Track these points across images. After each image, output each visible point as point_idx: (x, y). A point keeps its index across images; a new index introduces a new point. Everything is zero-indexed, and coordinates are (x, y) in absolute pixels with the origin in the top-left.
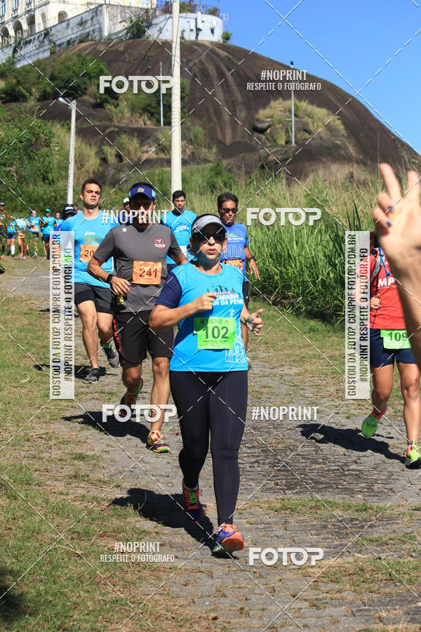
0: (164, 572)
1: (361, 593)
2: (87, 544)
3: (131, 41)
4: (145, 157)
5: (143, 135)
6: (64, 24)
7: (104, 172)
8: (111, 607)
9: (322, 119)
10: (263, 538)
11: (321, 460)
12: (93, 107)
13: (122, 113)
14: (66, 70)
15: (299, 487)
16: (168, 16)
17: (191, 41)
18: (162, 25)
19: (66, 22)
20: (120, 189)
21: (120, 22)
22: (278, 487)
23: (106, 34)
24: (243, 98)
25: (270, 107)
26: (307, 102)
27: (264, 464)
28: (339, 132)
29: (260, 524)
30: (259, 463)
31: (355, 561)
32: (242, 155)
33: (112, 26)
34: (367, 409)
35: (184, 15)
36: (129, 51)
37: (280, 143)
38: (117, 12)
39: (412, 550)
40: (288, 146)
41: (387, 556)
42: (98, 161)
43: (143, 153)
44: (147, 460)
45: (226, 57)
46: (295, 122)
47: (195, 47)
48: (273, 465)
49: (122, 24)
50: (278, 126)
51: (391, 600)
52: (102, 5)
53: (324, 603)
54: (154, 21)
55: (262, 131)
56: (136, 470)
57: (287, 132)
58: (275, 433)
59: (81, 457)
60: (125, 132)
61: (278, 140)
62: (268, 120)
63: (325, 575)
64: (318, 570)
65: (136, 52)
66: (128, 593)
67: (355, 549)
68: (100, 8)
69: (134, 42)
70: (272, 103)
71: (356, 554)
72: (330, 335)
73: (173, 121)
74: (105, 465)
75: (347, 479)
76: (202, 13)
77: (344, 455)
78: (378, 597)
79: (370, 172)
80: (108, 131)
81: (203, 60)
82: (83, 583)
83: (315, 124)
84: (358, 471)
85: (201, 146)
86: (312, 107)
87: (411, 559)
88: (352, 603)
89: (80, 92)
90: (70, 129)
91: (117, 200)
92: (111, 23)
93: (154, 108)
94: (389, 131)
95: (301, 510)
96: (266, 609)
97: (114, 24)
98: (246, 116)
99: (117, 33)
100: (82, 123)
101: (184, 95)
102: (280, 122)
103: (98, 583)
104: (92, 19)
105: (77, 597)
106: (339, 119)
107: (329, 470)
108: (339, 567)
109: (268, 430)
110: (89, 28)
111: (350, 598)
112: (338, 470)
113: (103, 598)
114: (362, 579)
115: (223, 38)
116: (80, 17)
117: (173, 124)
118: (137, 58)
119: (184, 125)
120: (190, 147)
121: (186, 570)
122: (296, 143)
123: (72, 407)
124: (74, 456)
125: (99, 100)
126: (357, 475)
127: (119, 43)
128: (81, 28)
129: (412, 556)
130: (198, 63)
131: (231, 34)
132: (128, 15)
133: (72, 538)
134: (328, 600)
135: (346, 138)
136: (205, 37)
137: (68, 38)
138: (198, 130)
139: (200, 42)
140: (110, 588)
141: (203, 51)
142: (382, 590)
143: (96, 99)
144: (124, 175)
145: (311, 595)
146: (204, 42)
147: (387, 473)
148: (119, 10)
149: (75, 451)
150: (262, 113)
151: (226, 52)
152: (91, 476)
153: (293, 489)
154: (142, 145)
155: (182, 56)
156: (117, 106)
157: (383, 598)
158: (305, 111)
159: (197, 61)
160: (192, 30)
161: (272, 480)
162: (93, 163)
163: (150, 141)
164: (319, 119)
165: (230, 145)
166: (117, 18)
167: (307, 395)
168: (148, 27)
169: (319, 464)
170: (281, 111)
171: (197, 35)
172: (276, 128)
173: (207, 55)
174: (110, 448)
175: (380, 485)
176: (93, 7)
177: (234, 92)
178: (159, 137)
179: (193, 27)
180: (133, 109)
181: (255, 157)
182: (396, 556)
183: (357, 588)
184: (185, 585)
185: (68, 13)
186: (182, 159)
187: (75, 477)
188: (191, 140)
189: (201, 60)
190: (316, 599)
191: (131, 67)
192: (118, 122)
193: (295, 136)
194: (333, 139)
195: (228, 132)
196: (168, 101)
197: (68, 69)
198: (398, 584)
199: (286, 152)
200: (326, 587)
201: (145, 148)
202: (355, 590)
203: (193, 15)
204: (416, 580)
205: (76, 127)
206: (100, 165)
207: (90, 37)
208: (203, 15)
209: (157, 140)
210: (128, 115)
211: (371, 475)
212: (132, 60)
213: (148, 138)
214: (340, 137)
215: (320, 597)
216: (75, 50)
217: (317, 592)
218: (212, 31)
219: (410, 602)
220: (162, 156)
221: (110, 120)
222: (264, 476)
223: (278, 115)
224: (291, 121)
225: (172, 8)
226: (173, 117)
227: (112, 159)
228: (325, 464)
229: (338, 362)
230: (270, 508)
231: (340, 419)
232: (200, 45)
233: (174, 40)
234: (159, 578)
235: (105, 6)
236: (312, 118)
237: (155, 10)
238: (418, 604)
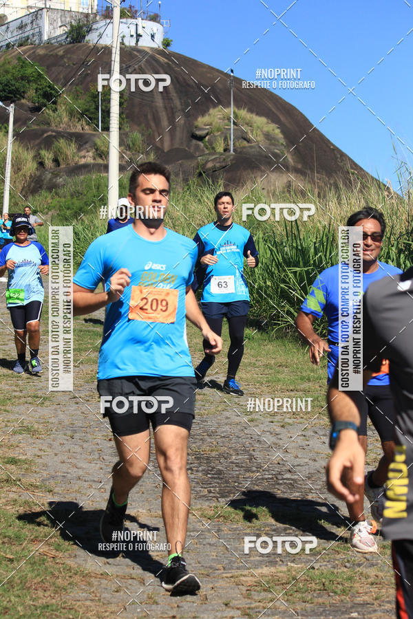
0: (96, 577)
1: (294, 603)
2: (19, 548)
3: (72, 45)
4: (83, 161)
5: (81, 140)
6: (4, 28)
7: (40, 176)
8: (41, 612)
9: (260, 127)
10: (196, 546)
11: (254, 469)
12: (31, 111)
13: (60, 117)
14: (4, 73)
15: (232, 495)
16: (108, 21)
17: (131, 47)
18: (102, 30)
19: (6, 25)
20: (57, 194)
21: (60, 27)
22: (211, 495)
23: (45, 38)
24: (181, 105)
25: (209, 115)
26: (246, 110)
27: (197, 471)
28: (278, 141)
29: (193, 531)
30: (192, 470)
31: (289, 571)
32: (180, 162)
33: (51, 30)
34: (302, 418)
35: (124, 20)
36: (69, 56)
37: (218, 151)
38: (57, 16)
39: (346, 560)
40: (227, 154)
41: (320, 566)
42: (35, 165)
43: (81, 157)
44: (80, 465)
45: (166, 63)
46: (234, 129)
47: (135, 53)
48: (206, 472)
49: (62, 28)
50: (216, 134)
51: (323, 611)
52: (43, 8)
53: (256, 612)
54: (95, 26)
55: (201, 138)
56: (69, 475)
57: (226, 139)
58: (209, 440)
59: (13, 461)
60: (63, 137)
61: (216, 149)
62: (207, 127)
63: (258, 584)
64: (251, 578)
65: (75, 57)
66: (59, 599)
67: (288, 558)
68: (40, 12)
69: (73, 47)
70: (212, 111)
71: (289, 564)
72: (266, 343)
73: (111, 126)
74: (37, 470)
75: (282, 487)
76: (142, 19)
77: (279, 463)
78: (311, 607)
79: (309, 182)
80: (45, 135)
81: (143, 67)
82: (13, 588)
83: (254, 132)
84: (292, 480)
85: (139, 152)
86: (251, 116)
87: (345, 570)
88: (285, 613)
89: (18, 96)
90: (7, 132)
91: (53, 205)
92: (51, 27)
93: (93, 113)
94: (329, 141)
95: (234, 518)
96: (198, 617)
97: (54, 28)
98: (185, 123)
99: (57, 37)
100: (20, 127)
101: (123, 101)
102: (218, 131)
103: (29, 588)
104: (32, 23)
105: (8, 602)
106: (278, 128)
107: (263, 479)
108: (272, 576)
109: (201, 437)
110: (29, 31)
111: (283, 608)
112: (272, 478)
113: (34, 603)
114: (295, 589)
115: (164, 44)
116: (20, 21)
117: (111, 129)
118: (76, 63)
119: (122, 131)
120: (128, 152)
121: (117, 576)
122: (234, 150)
123: (5, 411)
124: (6, 460)
125: (37, 104)
126: (291, 484)
127: (57, 48)
128: (21, 32)
129: (346, 567)
130: (137, 69)
131: (172, 41)
132: (68, 19)
133: (3, 543)
134: (260, 609)
135: (285, 147)
136: (145, 43)
137: (7, 42)
138: (137, 136)
139: (141, 48)
140: (40, 593)
141: (143, 57)
142: (316, 600)
143: (35, 103)
144: (61, 179)
145: (243, 603)
146: (144, 48)
147: (321, 483)
148: (60, 14)
149: (7, 455)
150: (201, 121)
151: (166, 58)
152: (23, 480)
153: (226, 496)
154: (79, 149)
155: (122, 62)
156: (55, 110)
157: (316, 608)
158: (244, 119)
159: (136, 66)
160: (132, 36)
161: (205, 488)
162: (30, 167)
163: (87, 146)
164: (258, 127)
165: (168, 151)
166: (57, 23)
167: (241, 403)
168: (88, 32)
169: (253, 472)
170: (220, 119)
171: (137, 41)
172: (215, 136)
173: (147, 61)
174: (43, 453)
175: (314, 495)
176: (34, 10)
177: (174, 98)
178: (96, 142)
179: (133, 33)
180: (71, 113)
181: (194, 164)
182: (330, 566)
183: (290, 598)
184: (117, 591)
185: (8, 17)
186: (120, 165)
187: (7, 481)
188: (129, 146)
189: (140, 66)
190: (249, 608)
191: (70, 72)
192: (56, 126)
193: (234, 144)
194: (272, 147)
195: (167, 139)
196: (106, 107)
197: (7, 72)
198: (331, 594)
199: (224, 160)
200: (259, 596)
201: (83, 153)
202: (288, 600)
203: (134, 21)
204: (350, 591)
205: (14, 130)
206: (37, 169)
207: (29, 41)
208: (144, 21)
209: (95, 144)
210: (66, 119)
211: (305, 485)
212: (72, 65)
213: (86, 143)
214: (279, 146)
215: (253, 606)
216: (13, 54)
217: (249, 601)
218: (153, 36)
219: (343, 613)
220: (100, 161)
221: (49, 124)
222: (198, 483)
223: (217, 122)
224: (230, 129)
225: (112, 14)
226: (111, 122)
227: (49, 163)
228: (258, 472)
229: (273, 371)
230: (203, 516)
231: (275, 427)
232: (140, 51)
233: (115, 45)
234: (90, 584)
235: (45, 10)
236: (251, 126)
237: (96, 15)
238: (352, 614)
